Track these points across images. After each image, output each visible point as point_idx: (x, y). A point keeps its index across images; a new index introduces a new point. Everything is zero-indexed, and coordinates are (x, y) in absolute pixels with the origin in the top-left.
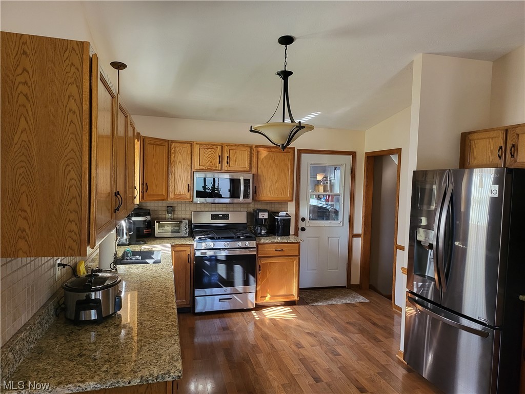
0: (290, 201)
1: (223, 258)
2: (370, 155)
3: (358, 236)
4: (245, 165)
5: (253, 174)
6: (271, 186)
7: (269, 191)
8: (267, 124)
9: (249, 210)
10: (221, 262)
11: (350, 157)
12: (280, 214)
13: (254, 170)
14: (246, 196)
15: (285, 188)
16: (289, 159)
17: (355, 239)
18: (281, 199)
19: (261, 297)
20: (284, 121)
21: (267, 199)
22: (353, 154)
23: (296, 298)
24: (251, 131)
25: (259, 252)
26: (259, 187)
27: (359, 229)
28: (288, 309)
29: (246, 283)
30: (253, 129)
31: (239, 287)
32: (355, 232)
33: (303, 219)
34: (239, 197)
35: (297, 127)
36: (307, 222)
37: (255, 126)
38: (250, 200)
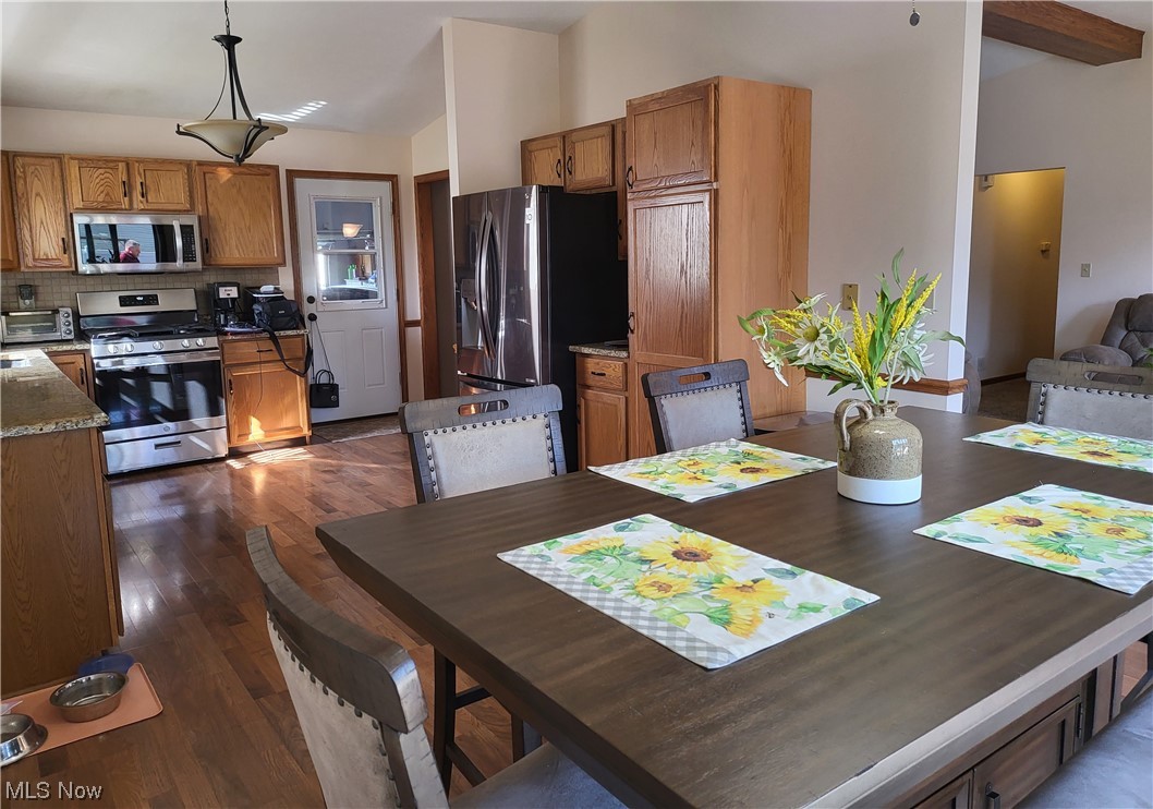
0: (280, 265)
1: (162, 371)
2: (422, 181)
3: (415, 323)
4: (182, 199)
5: (199, 218)
6: (239, 238)
7: (235, 249)
8: (205, 122)
9: (199, 286)
10: (159, 378)
11: (386, 186)
12: (263, 289)
13: (200, 209)
14: (189, 256)
15: (268, 242)
16: (268, 188)
17: (410, 330)
18: (262, 262)
19: (241, 435)
20: (235, 118)
21: (234, 262)
22: (393, 179)
23: (306, 432)
24: (179, 132)
25: (226, 356)
26: (214, 240)
27: (415, 310)
29: (214, 410)
30: (181, 130)
31: (201, 421)
32: (409, 318)
33: (311, 300)
34: (175, 261)
35: (255, 126)
36: (319, 304)
37: (185, 124)
38: (198, 265)
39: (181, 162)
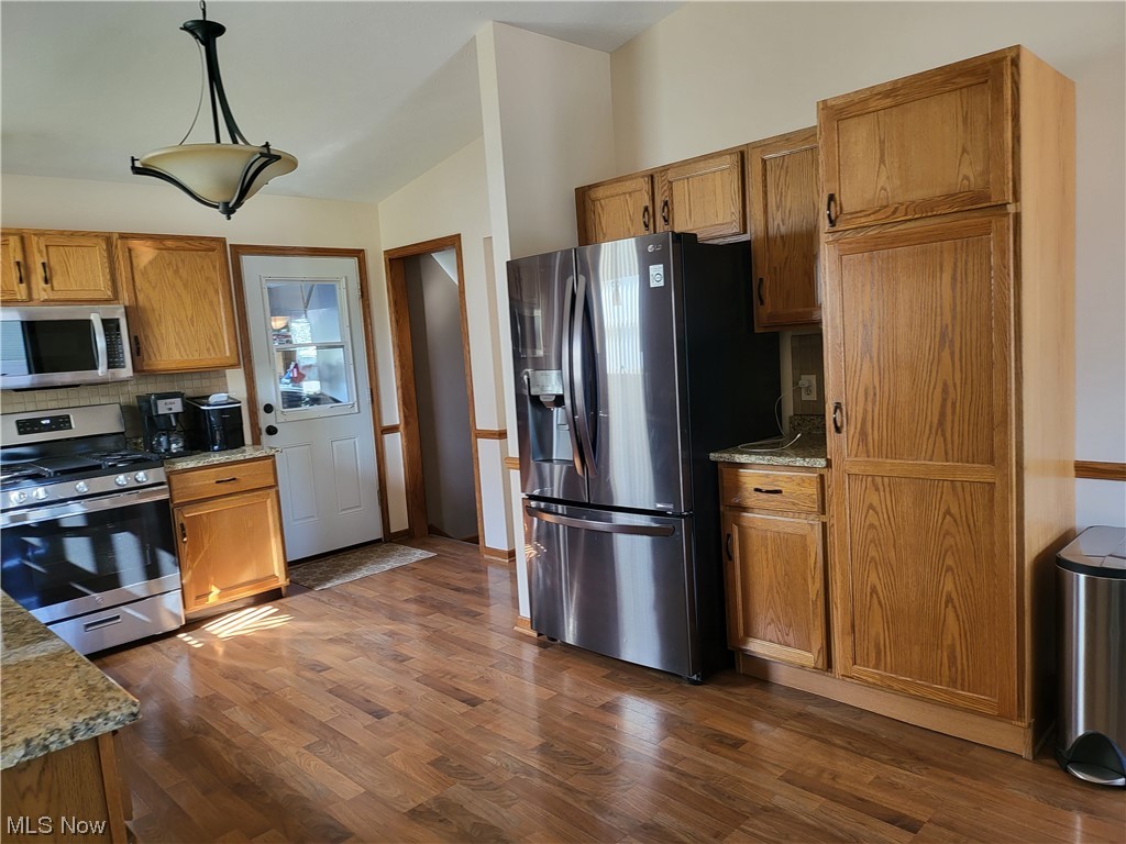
0: (232, 366)
1: (80, 523)
2: (396, 256)
3: (393, 429)
4: (102, 286)
5: (126, 308)
6: (178, 334)
7: (174, 349)
8: (181, 149)
9: (123, 400)
10: (76, 532)
11: (353, 262)
12: (212, 399)
13: (125, 297)
14: (114, 362)
15: (216, 335)
17: (387, 437)
18: (203, 364)
19: (198, 597)
20: (218, 141)
21: (174, 366)
22: (358, 254)
23: (282, 581)
25: (174, 493)
26: (146, 337)
27: (393, 414)
28: (267, 609)
29: (152, 571)
30: (138, 164)
31: (134, 584)
32: (386, 423)
33: (269, 408)
34: (95, 367)
35: (262, 155)
36: (279, 413)
37: (144, 157)
38: (126, 372)
39: (97, 235)
